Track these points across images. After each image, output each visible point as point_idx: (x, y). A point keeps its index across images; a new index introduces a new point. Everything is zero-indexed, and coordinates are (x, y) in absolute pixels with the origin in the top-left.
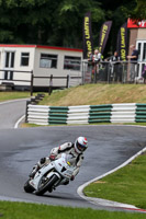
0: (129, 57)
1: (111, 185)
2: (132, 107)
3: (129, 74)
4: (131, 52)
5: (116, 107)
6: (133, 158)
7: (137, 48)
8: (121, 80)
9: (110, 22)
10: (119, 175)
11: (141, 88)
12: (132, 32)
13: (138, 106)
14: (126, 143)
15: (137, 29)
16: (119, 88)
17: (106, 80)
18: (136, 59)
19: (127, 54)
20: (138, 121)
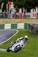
0: (9, 12)
1: (5, 45)
2: (10, 25)
3: (9, 16)
4: (9, 10)
5: (6, 25)
6: (10, 38)
7: (11, 9)
8: (7, 18)
9: (4, 3)
10: (6, 42)
11: (12, 20)
12: (9, 5)
13: (12, 24)
14: (8, 34)
15: (11, 4)
16: (7, 20)
17: (3, 18)
18: (11, 12)
19: (8, 11)
20: (11, 28)
